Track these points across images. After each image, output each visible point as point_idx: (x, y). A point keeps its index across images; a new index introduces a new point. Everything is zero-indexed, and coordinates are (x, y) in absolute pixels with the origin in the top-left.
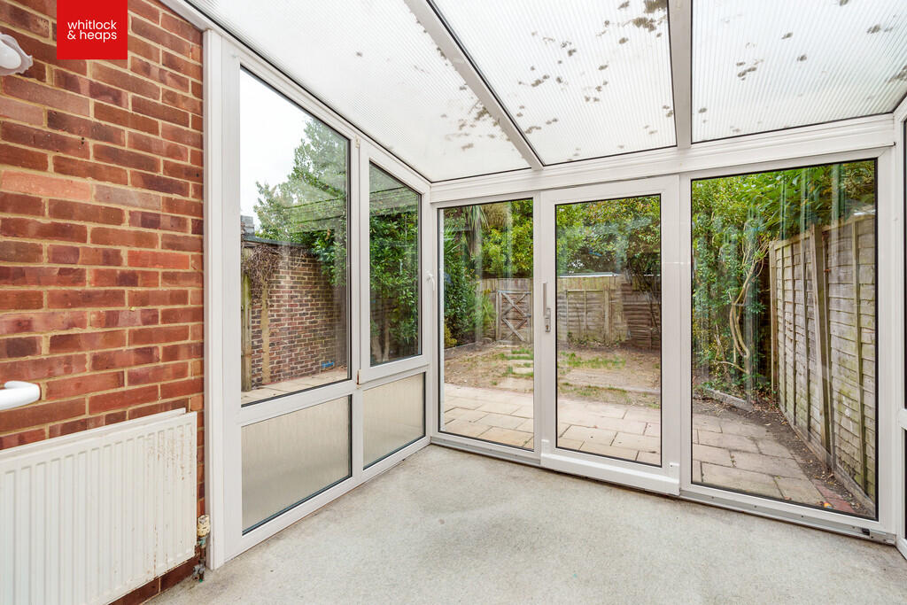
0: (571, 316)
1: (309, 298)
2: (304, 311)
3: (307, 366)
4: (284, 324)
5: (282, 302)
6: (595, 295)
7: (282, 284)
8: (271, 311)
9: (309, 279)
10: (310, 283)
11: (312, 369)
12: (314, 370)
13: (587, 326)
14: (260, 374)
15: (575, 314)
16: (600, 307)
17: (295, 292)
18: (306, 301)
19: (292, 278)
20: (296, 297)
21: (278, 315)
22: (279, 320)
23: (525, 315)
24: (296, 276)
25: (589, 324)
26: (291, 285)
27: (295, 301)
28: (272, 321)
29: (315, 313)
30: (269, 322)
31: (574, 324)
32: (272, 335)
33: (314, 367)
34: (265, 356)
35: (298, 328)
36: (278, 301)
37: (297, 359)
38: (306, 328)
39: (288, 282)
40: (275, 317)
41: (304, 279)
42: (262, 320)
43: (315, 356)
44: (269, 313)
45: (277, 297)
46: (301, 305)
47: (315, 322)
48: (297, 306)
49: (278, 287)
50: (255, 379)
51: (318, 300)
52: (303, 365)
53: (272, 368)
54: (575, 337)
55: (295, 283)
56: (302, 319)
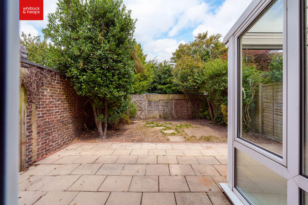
0: (161, 109)
1: (60, 102)
2: (57, 110)
3: (58, 143)
4: (46, 119)
5: (45, 105)
6: (170, 101)
7: (45, 93)
8: (38, 111)
9: (60, 91)
10: (61, 94)
11: (61, 144)
12: (62, 144)
13: (167, 112)
14: (30, 155)
15: (162, 108)
16: (171, 105)
17: (53, 99)
18: (58, 104)
19: (51, 90)
20: (53, 102)
21: (42, 114)
22: (43, 117)
23: (143, 108)
24: (53, 89)
25: (167, 111)
26: (50, 94)
27: (52, 105)
28: (39, 117)
29: (63, 111)
30: (37, 119)
31: (162, 111)
32: (39, 126)
33: (62, 143)
34: (34, 141)
35: (54, 121)
36: (42, 105)
37: (53, 140)
38: (58, 120)
39: (49, 93)
40: (41, 115)
41: (57, 91)
42: (33, 118)
43: (63, 136)
44: (37, 112)
45: (42, 102)
46: (56, 107)
47: (63, 116)
48: (53, 107)
49: (42, 95)
50: (27, 158)
51: (64, 104)
52: (57, 142)
53: (38, 148)
54: (162, 116)
55: (52, 93)
56: (56, 115)
